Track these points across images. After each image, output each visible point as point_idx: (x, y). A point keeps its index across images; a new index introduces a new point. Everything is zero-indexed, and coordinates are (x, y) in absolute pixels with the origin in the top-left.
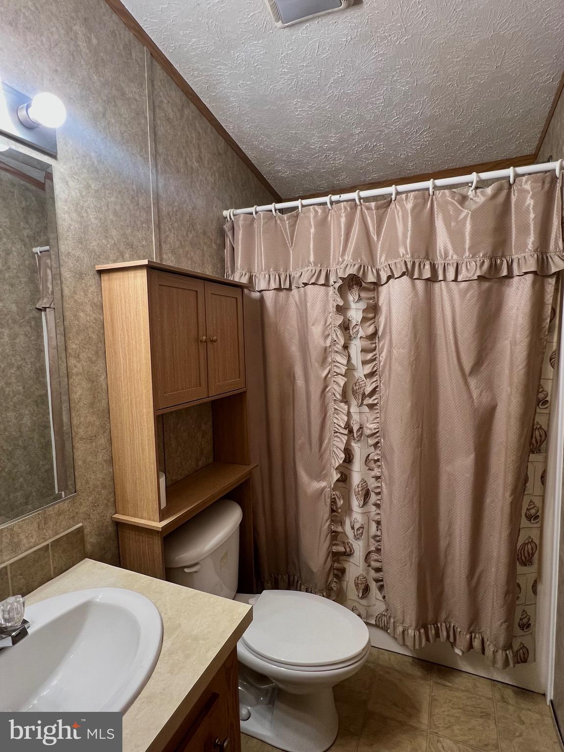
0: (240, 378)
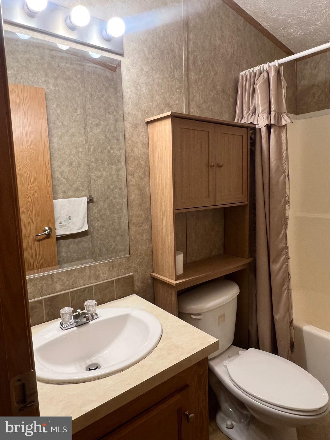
0: (242, 194)
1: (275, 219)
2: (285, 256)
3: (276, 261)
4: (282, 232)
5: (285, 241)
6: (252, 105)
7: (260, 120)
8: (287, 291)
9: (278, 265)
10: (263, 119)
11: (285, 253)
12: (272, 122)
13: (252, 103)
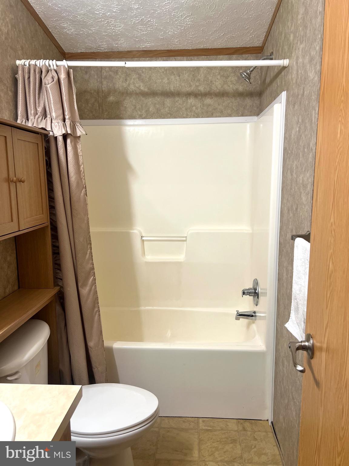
0: (43, 214)
1: (80, 240)
2: (92, 277)
3: (85, 285)
4: (88, 253)
5: (91, 261)
6: (39, 106)
7: (54, 127)
8: (98, 314)
9: (87, 288)
10: (58, 126)
11: (92, 274)
12: (69, 132)
13: (39, 103)
